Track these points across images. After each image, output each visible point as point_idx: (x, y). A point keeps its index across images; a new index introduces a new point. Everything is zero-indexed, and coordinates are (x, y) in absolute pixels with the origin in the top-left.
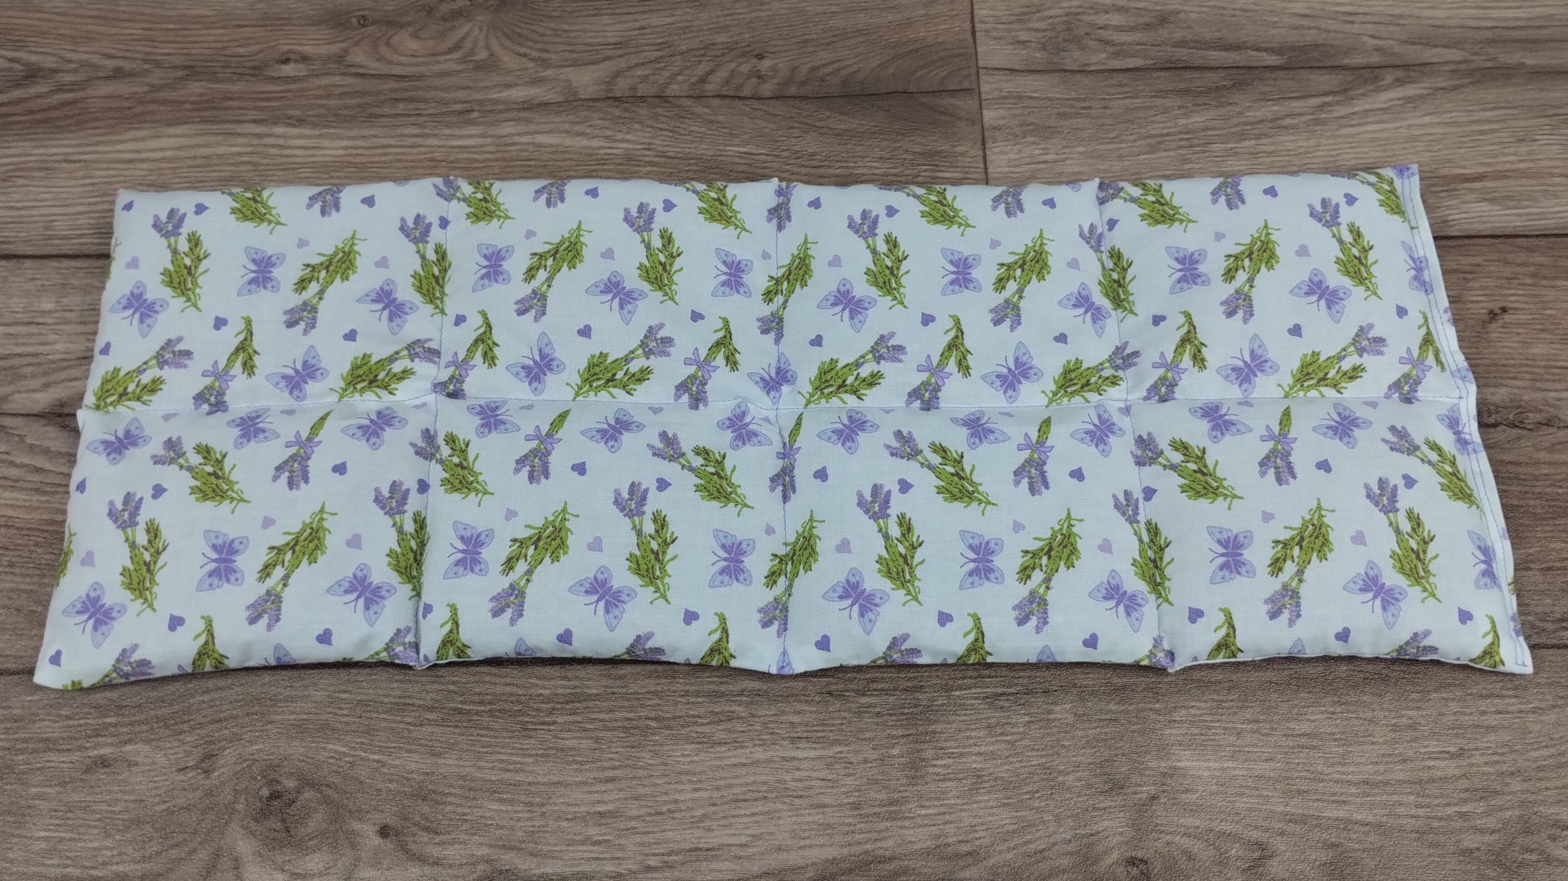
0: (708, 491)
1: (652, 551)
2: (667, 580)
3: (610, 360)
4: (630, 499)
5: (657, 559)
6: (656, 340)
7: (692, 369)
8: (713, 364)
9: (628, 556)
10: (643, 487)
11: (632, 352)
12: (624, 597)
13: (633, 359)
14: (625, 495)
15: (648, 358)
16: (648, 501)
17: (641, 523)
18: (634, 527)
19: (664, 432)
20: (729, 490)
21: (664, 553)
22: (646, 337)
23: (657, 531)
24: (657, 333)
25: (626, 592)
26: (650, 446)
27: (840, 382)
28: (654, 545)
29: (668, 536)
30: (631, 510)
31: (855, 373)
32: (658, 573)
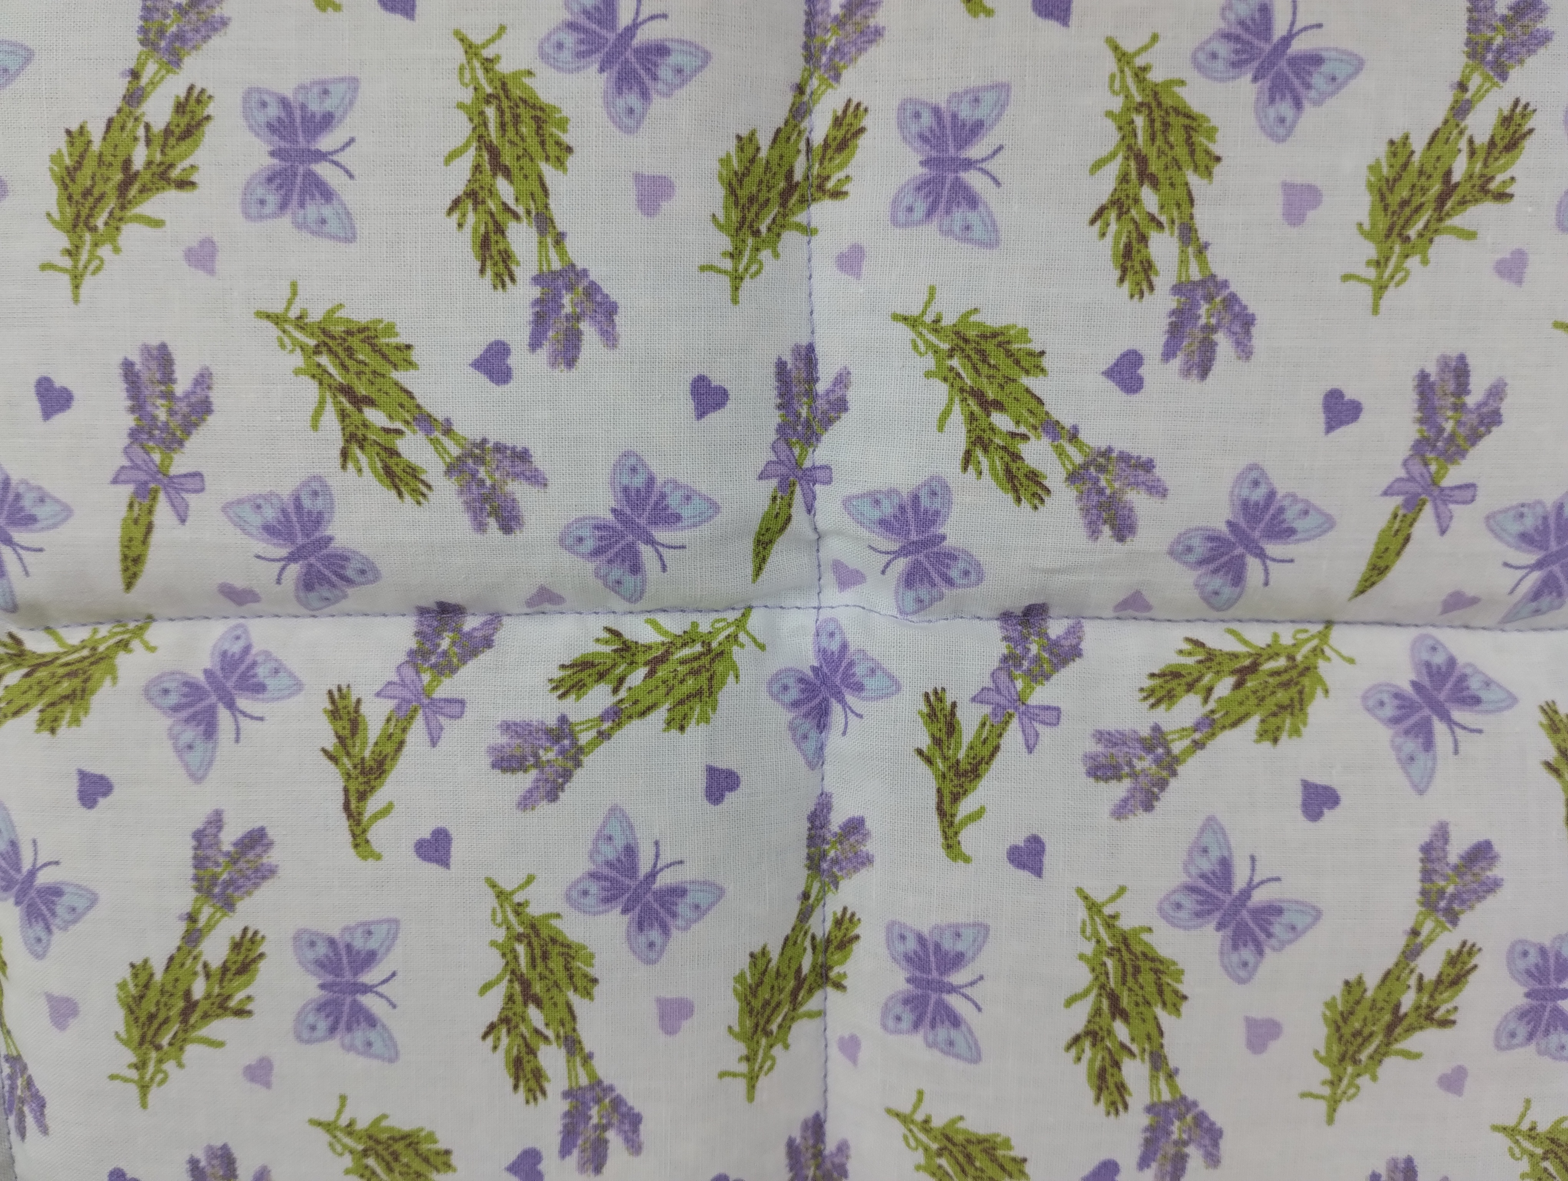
0: (1009, 354)
1: (1155, 183)
2: (1117, 104)
3: (1253, 724)
4: (1210, 329)
5: (1142, 161)
6: (1134, 775)
7: (1040, 695)
8: (987, 709)
9: (1217, 169)
10: (1176, 363)
11: (1198, 745)
12: (1224, 49)
13: (1196, 728)
14: (1223, 343)
15: (1156, 729)
16: (1164, 323)
17: (1183, 262)
18: (1202, 249)
19: (1121, 538)
20: (955, 362)
21: (1124, 178)
22: (1163, 784)
23: (1143, 239)
24: (1132, 793)
25: (1220, 65)
26: (1158, 490)
27: (662, 672)
28: (1150, 199)
29: (1113, 227)
30: (1210, 298)
31: (623, 693)
32: (1140, 121)
